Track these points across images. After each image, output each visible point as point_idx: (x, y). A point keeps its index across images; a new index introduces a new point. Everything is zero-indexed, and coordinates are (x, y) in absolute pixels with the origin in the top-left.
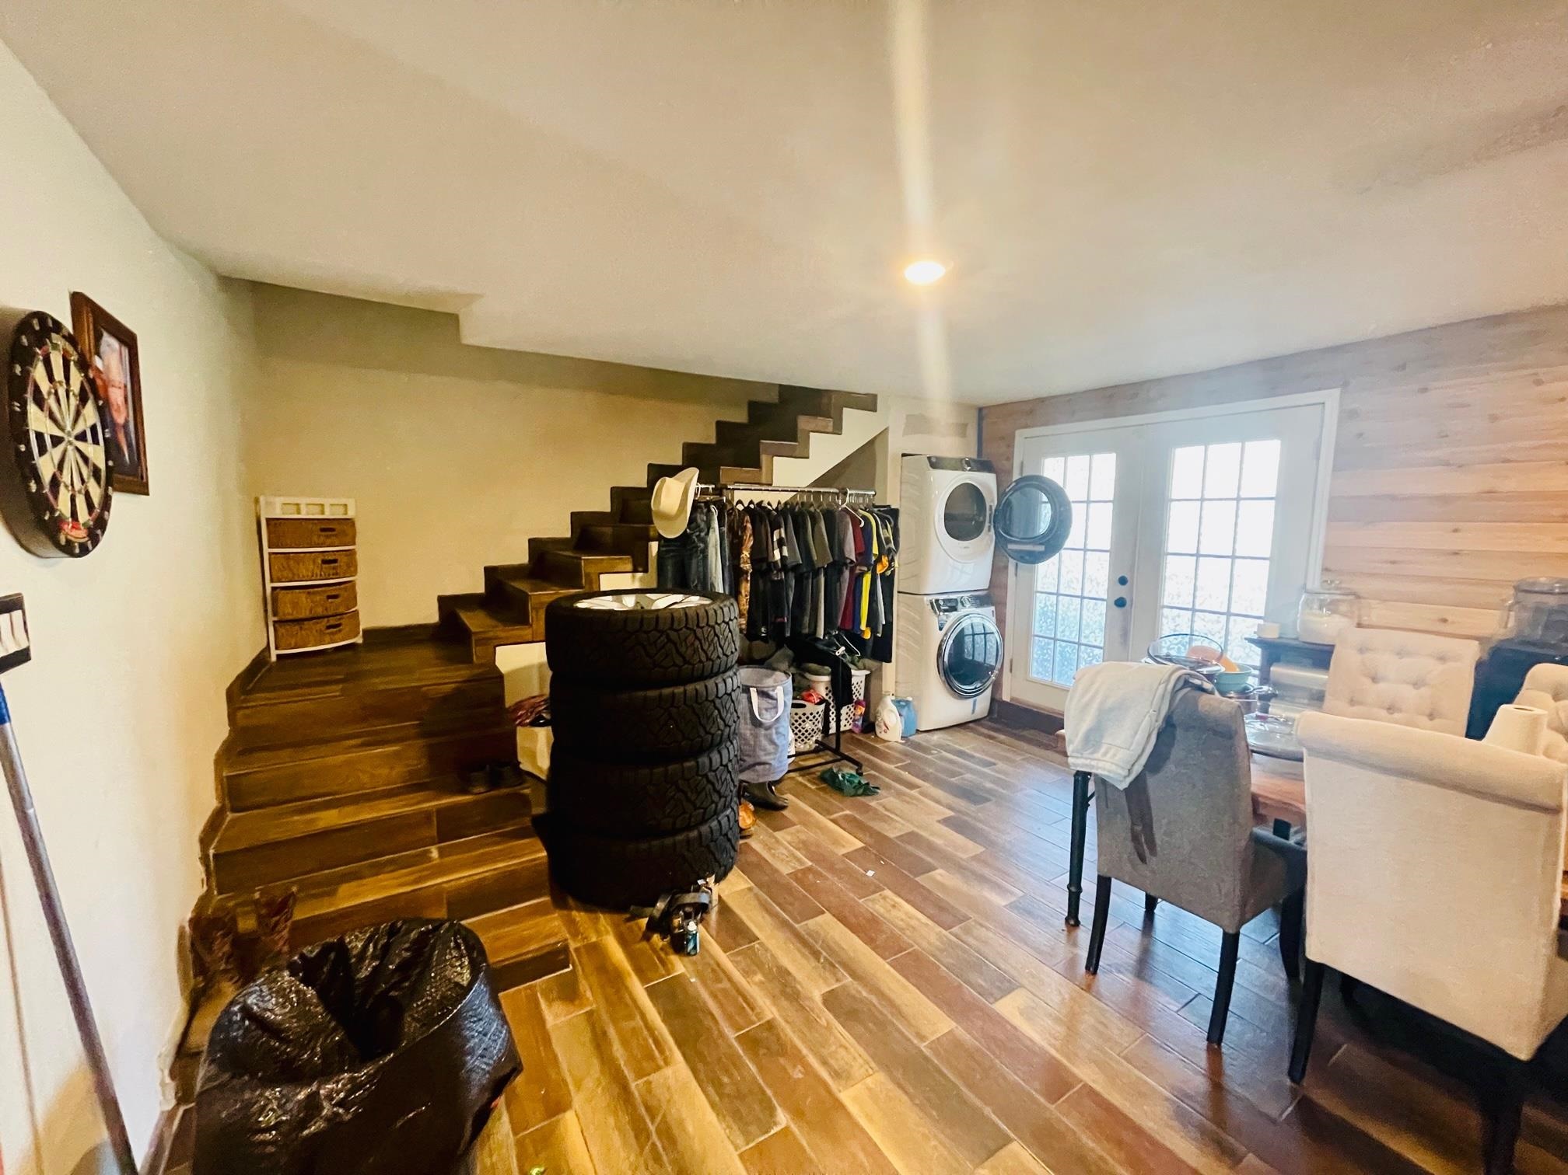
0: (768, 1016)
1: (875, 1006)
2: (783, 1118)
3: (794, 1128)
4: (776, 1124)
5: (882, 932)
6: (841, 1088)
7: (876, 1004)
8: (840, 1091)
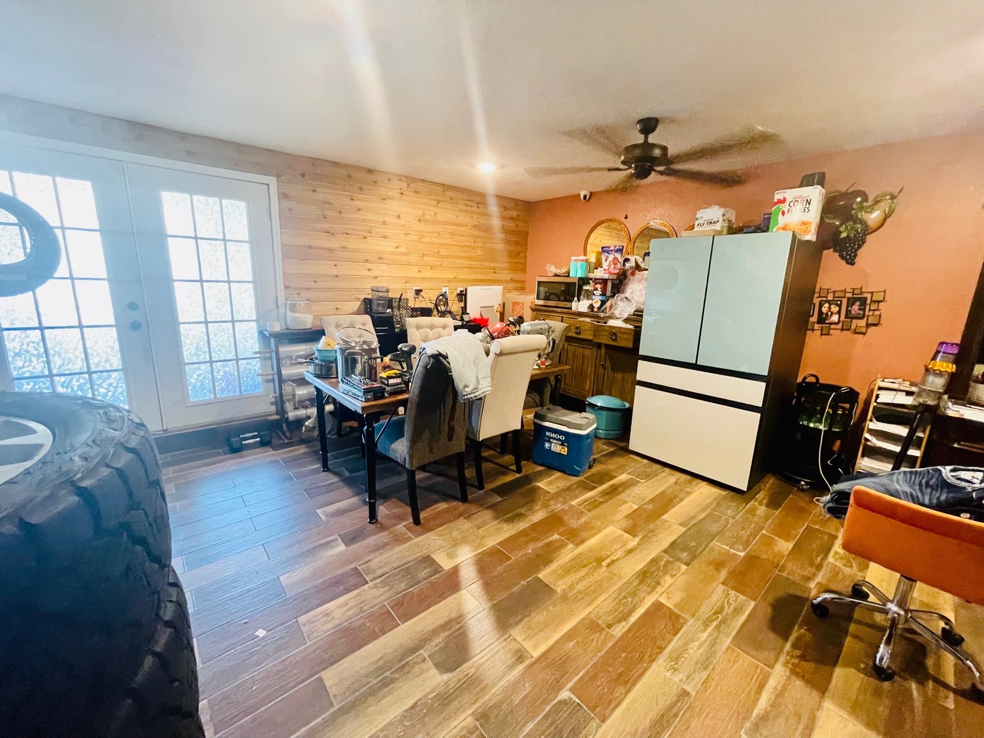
0: (470, 720)
1: (451, 634)
2: (563, 695)
3: (570, 685)
4: (571, 699)
5: (363, 625)
6: (530, 656)
7: (450, 632)
8: (532, 657)
